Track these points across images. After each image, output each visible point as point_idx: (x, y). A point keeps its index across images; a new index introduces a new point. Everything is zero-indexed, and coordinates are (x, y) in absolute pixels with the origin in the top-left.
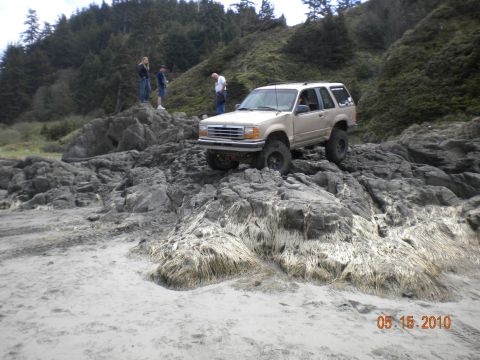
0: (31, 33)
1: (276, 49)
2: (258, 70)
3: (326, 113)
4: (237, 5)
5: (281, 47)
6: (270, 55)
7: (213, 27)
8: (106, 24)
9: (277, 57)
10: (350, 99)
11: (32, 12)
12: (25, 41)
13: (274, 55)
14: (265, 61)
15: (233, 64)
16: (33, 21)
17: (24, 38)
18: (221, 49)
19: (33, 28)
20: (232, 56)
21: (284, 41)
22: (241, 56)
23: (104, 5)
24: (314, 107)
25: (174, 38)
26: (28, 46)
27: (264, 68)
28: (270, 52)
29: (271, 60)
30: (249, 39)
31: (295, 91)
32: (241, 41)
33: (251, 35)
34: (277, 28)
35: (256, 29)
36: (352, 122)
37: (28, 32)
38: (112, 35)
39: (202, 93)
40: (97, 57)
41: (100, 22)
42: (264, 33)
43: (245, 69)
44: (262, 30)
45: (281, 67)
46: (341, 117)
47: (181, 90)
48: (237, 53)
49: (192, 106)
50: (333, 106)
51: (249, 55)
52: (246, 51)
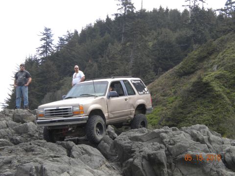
0: (46, 47)
2: (225, 69)
3: (130, 98)
4: (222, 10)
7: (199, 31)
8: (107, 35)
10: (146, 89)
11: (48, 30)
12: (41, 54)
15: (205, 64)
16: (48, 37)
17: (40, 52)
18: (196, 51)
19: (48, 43)
20: (206, 57)
22: (213, 57)
23: (108, 19)
24: (121, 94)
25: (161, 44)
26: (42, 59)
30: (222, 40)
31: (107, 82)
33: (224, 37)
36: (149, 106)
37: (44, 47)
38: (110, 45)
39: (175, 93)
40: (95, 64)
41: (102, 34)
43: (215, 68)
46: (140, 101)
47: (156, 91)
48: (210, 54)
49: (164, 105)
50: (134, 94)
51: (220, 55)
52: (219, 52)
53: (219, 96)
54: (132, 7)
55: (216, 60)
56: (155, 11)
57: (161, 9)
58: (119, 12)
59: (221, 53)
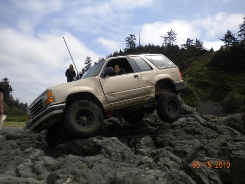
0: (88, 68)
1: (204, 64)
2: (193, 76)
3: (143, 74)
4: (185, 45)
5: (207, 63)
6: (200, 68)
9: (205, 69)
11: (88, 58)
13: (202, 68)
14: (198, 71)
16: (89, 62)
19: (89, 65)
21: (209, 60)
27: (197, 75)
28: (201, 67)
29: (201, 70)
30: (189, 61)
32: (185, 62)
33: (190, 59)
34: (205, 54)
35: (193, 56)
37: (86, 67)
42: (198, 57)
44: (196, 55)
45: (207, 74)
51: (189, 69)
52: (188, 67)
53: (191, 91)
54: (134, 45)
55: (187, 72)
56: (146, 46)
57: (149, 45)
58: (127, 47)
59: (189, 68)
